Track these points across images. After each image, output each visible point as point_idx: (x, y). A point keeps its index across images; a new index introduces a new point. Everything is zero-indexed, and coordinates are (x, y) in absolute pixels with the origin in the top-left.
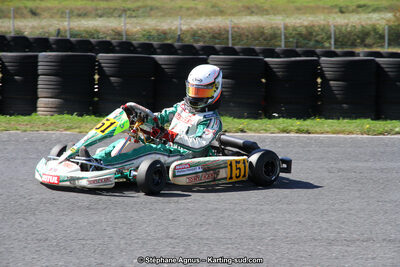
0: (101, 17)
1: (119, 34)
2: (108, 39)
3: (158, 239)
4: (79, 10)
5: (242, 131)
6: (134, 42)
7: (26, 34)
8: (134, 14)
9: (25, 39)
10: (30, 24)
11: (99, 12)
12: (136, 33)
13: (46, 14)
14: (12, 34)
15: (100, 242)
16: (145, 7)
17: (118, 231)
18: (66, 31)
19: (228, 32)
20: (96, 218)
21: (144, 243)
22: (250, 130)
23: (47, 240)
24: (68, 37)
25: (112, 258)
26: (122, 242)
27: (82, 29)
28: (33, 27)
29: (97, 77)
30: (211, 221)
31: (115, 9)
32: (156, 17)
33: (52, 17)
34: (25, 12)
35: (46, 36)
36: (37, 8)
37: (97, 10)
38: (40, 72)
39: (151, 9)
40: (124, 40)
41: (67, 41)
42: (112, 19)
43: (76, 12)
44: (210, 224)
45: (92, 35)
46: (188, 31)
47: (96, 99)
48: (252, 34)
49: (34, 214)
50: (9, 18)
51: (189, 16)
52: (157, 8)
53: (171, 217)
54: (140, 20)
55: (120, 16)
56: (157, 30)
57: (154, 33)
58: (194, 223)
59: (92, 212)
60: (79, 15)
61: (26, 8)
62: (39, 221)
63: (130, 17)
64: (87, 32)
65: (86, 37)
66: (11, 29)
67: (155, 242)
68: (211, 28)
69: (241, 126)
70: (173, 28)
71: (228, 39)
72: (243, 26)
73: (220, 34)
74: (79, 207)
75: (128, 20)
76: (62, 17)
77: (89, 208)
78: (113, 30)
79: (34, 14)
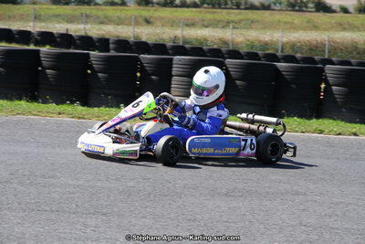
0: (207, 27)
1: (225, 43)
2: (215, 47)
3: (292, 226)
4: (188, 20)
5: (355, 134)
8: (236, 25)
9: (145, 43)
10: (147, 32)
11: (205, 23)
12: (241, 42)
13: (159, 23)
14: (132, 39)
15: (242, 225)
16: (248, 20)
17: (257, 217)
18: (179, 38)
19: (324, 45)
20: (235, 204)
21: (281, 228)
22: (362, 134)
23: (195, 220)
24: (181, 44)
25: (255, 240)
26: (262, 226)
28: (149, 34)
30: (339, 213)
31: (219, 21)
32: (257, 29)
33: (163, 26)
34: (140, 20)
35: (161, 42)
36: (151, 17)
37: (203, 20)
38: (174, 73)
39: (252, 22)
40: (231, 48)
41: (182, 47)
44: (337, 216)
46: (287, 43)
48: (346, 48)
49: (180, 197)
50: (131, 25)
51: (287, 29)
52: (257, 21)
53: (301, 207)
54: (243, 32)
55: (223, 27)
56: (260, 41)
57: (256, 43)
58: (323, 214)
59: (231, 198)
60: (187, 25)
61: (141, 16)
62: (186, 204)
63: (234, 28)
64: (196, 39)
65: (197, 45)
66: (131, 35)
67: (291, 228)
68: (308, 41)
69: (354, 130)
70: (275, 40)
71: (324, 51)
72: (338, 40)
73: (317, 47)
74: (219, 193)
75: (235, 31)
76: (172, 26)
77: (226, 195)
78: (220, 39)
79: (148, 22)
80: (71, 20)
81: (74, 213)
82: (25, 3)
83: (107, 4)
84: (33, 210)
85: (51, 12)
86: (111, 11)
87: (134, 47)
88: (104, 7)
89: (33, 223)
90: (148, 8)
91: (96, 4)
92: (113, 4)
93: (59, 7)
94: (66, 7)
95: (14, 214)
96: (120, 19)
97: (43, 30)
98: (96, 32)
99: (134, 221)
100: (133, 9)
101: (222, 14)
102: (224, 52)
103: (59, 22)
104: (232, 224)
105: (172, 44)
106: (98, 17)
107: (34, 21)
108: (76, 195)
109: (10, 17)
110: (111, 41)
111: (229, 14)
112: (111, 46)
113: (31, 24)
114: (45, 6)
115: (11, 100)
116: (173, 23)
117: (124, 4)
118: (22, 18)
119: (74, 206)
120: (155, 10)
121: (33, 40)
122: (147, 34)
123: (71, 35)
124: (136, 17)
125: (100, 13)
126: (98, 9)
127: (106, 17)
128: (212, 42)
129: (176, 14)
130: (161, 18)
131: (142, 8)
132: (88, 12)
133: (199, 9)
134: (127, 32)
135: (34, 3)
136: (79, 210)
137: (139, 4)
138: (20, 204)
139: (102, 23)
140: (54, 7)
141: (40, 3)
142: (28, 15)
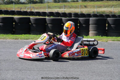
0: (105, 7)
1: (111, 12)
2: (108, 14)
4: (99, 5)
6: (116, 15)
7: (84, 13)
8: (116, 7)
9: (84, 14)
11: (105, 6)
12: (117, 12)
13: (89, 7)
14: (80, 13)
15: (111, 73)
17: (116, 70)
18: (95, 12)
20: (109, 66)
24: (96, 14)
25: (114, 78)
26: (117, 73)
27: (100, 11)
28: (86, 11)
29: (107, 25)
31: (110, 5)
33: (91, 8)
34: (83, 6)
35: (89, 13)
36: (87, 5)
37: (104, 5)
38: (90, 23)
40: (113, 14)
41: (96, 15)
42: (109, 8)
43: (98, 6)
45: (103, 13)
47: (107, 32)
49: (90, 65)
50: (79, 8)
54: (118, 8)
55: (111, 7)
60: (99, 7)
61: (83, 5)
62: (92, 67)
63: (115, 7)
64: (101, 12)
65: (101, 13)
66: (80, 11)
75: (114, 8)
76: (94, 8)
78: (110, 11)
79: (86, 7)
80: (60, 8)
81: (54, 71)
82: (45, 3)
83: (72, 1)
84: (41, 71)
85: (54, 5)
86: (74, 4)
87: (80, 16)
88: (71, 3)
89: (41, 75)
90: (86, 2)
91: (68, 2)
92: (74, 1)
93: (56, 3)
94: (59, 3)
95: (35, 72)
96: (76, 6)
97: (51, 11)
98: (68, 11)
99: (74, 73)
100: (80, 3)
101: (111, 3)
102: (110, 15)
103: (56, 9)
104: (107, 73)
105: (93, 14)
106: (69, 6)
107: (48, 9)
108: (55, 65)
109: (40, 8)
110: (72, 14)
111: (113, 2)
112: (72, 15)
113: (47, 10)
114: (52, 4)
115: (37, 35)
116: (94, 7)
117: (77, 1)
118: (44, 8)
119: (55, 69)
120: (88, 3)
121: (47, 15)
122: (85, 11)
123: (59, 13)
124: (81, 6)
125: (70, 5)
126: (69, 4)
127: (72, 6)
128: (107, 12)
129: (95, 3)
130: (90, 5)
131: (83, 2)
132: (66, 5)
133: (103, 2)
134: (78, 11)
135: (48, 3)
136: (56, 70)
137: (83, 1)
138: (37, 68)
139: (70, 8)
140: (55, 4)
141: (50, 3)
142: (46, 7)
